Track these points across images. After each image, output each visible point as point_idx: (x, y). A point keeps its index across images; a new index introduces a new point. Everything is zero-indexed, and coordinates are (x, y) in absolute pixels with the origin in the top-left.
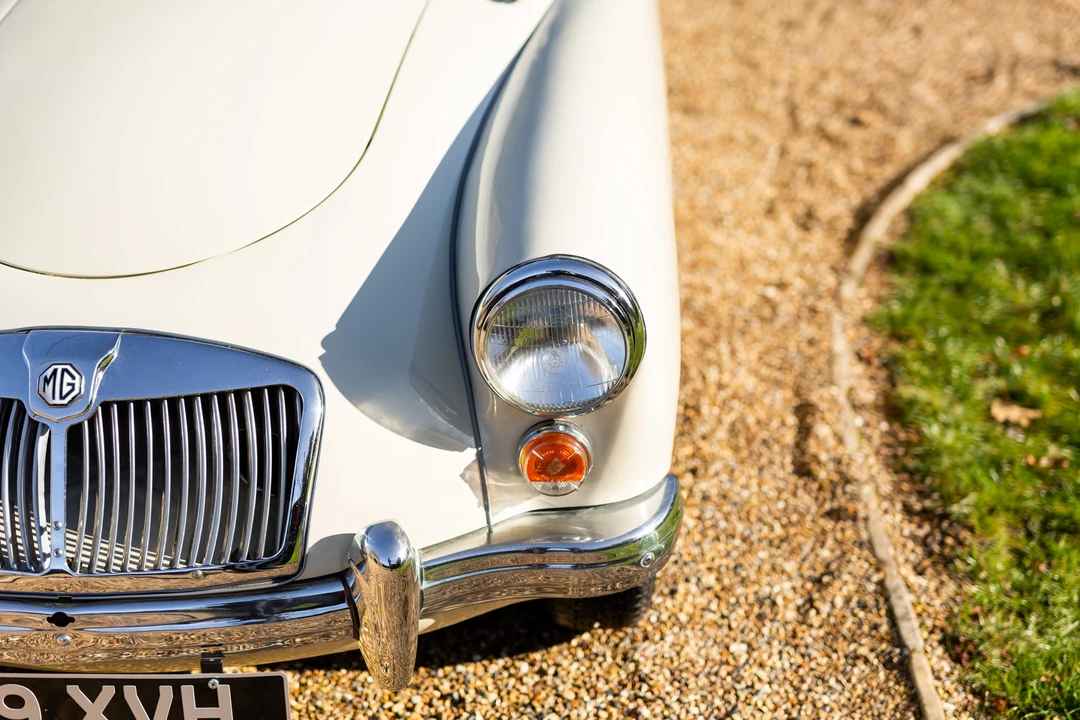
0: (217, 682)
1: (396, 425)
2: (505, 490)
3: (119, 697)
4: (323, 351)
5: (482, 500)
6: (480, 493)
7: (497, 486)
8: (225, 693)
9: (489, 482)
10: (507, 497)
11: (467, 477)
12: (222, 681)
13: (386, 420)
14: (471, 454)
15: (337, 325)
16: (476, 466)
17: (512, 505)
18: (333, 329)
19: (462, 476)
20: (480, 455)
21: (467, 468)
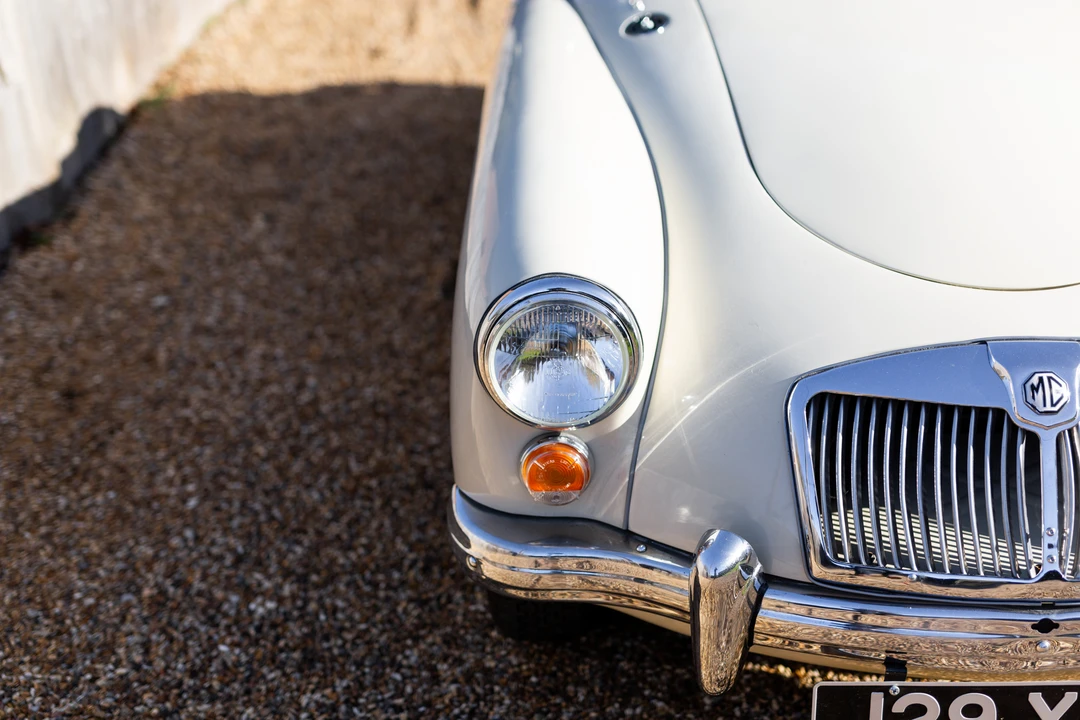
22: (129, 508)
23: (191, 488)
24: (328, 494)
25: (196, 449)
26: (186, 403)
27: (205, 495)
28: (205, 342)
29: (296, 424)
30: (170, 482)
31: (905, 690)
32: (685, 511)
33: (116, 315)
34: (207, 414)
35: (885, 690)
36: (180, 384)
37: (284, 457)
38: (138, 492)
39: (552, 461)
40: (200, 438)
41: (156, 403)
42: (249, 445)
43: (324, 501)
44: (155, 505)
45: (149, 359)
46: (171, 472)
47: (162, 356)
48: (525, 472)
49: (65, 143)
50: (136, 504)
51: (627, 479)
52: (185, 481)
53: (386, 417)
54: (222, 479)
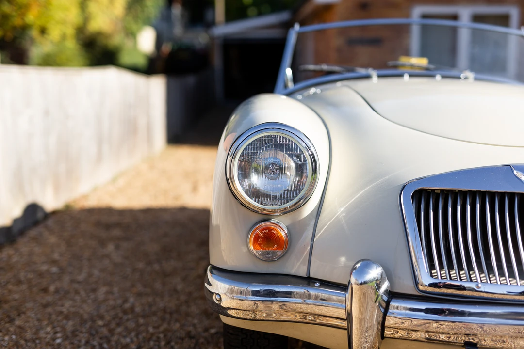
22: (22, 342)
23: (59, 335)
24: (135, 339)
25: (65, 322)
26: (62, 306)
27: (66, 338)
28: (76, 286)
29: (120, 315)
30: (48, 333)
32: (343, 259)
33: (30, 276)
34: (72, 310)
36: (60, 299)
37: (113, 325)
38: (29, 335)
39: (267, 231)
40: (67, 317)
41: (45, 306)
42: (94, 321)
43: (132, 341)
44: (38, 341)
45: (45, 290)
46: (49, 329)
47: (52, 288)
48: (251, 240)
49: (17, 211)
50: (26, 341)
51: (309, 247)
52: (56, 333)
53: (171, 314)
54: (77, 333)
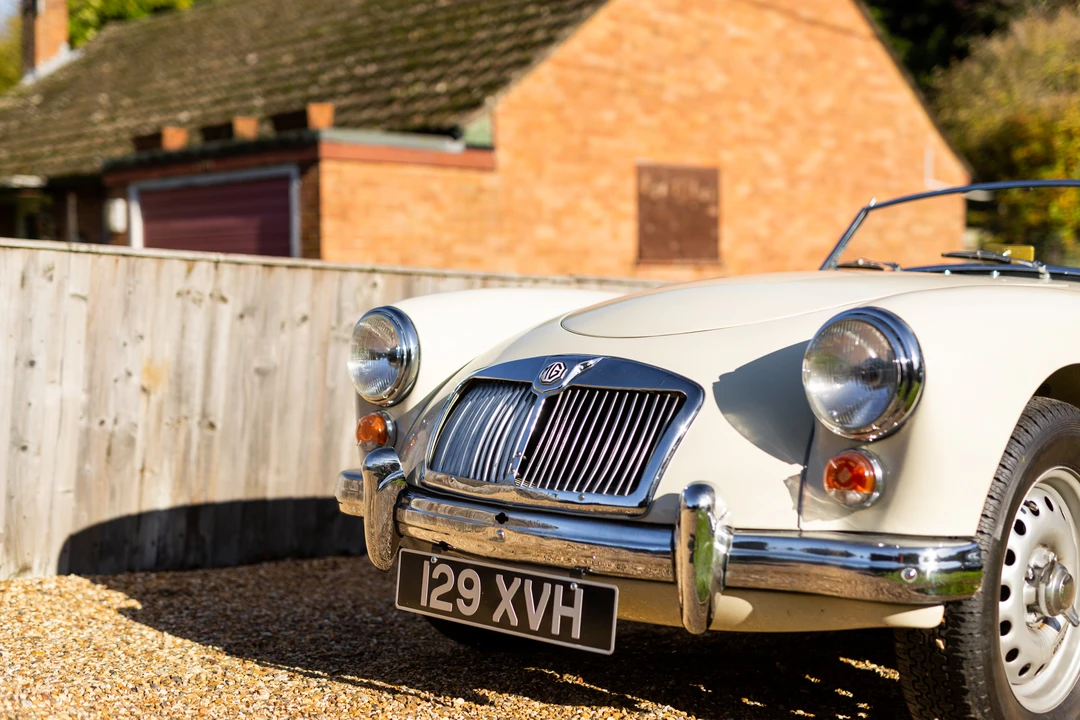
0: (576, 586)
1: (746, 432)
2: (819, 504)
3: (521, 589)
4: (718, 380)
5: (796, 505)
6: (797, 500)
7: (812, 499)
8: (579, 595)
9: (807, 493)
10: (820, 511)
11: (789, 484)
12: (580, 586)
13: (740, 428)
14: (798, 469)
15: (736, 370)
16: (799, 479)
17: (823, 519)
18: (732, 370)
19: (785, 482)
20: (804, 472)
21: (791, 478)
31: (441, 561)
35: (428, 558)
